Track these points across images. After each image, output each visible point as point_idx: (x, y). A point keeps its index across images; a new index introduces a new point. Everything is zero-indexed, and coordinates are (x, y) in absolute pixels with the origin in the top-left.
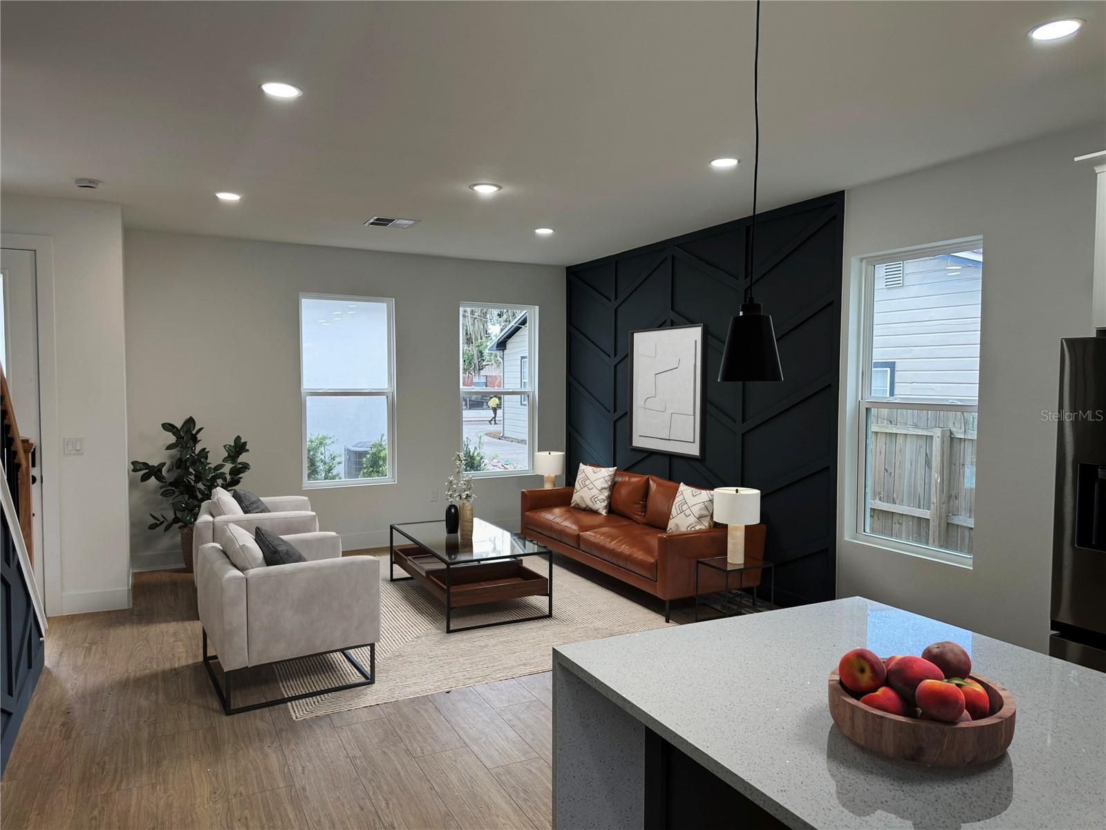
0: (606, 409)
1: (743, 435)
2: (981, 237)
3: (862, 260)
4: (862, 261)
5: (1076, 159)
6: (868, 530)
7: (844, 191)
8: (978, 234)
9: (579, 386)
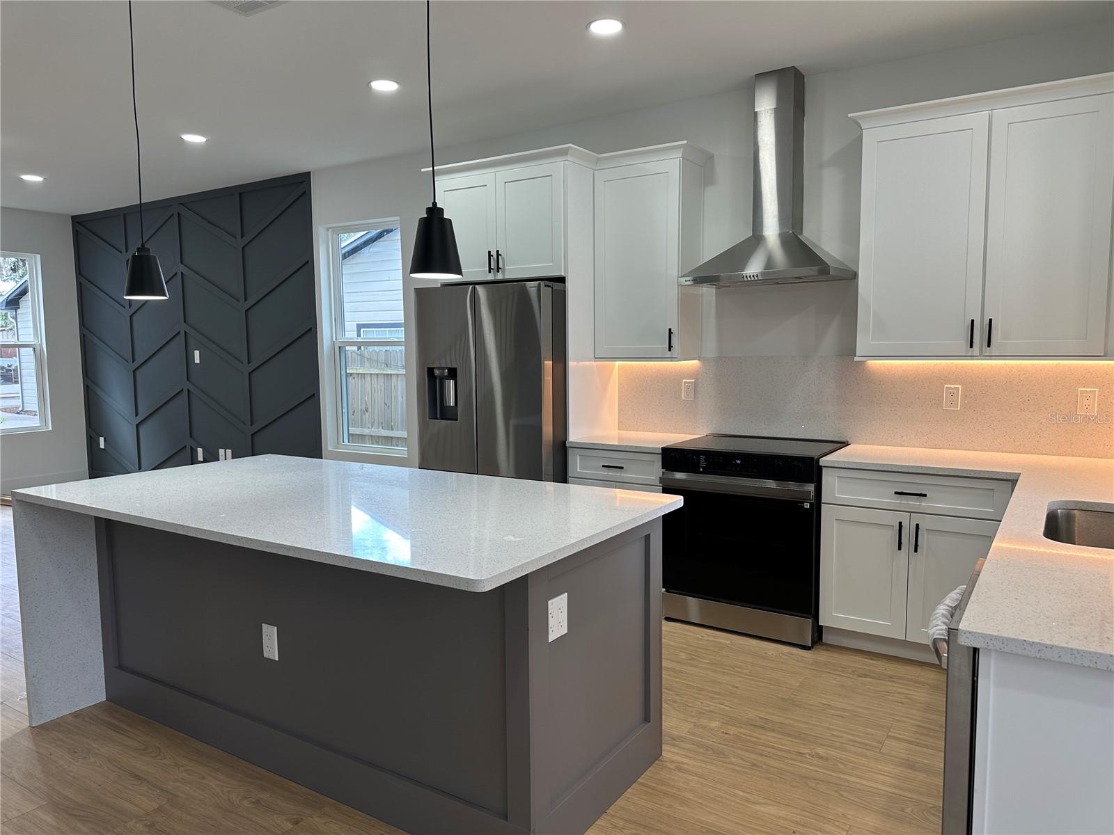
0: (125, 359)
1: (250, 374)
2: (398, 218)
3: (328, 229)
4: (328, 231)
5: (423, 170)
6: (346, 440)
7: (310, 172)
8: (396, 216)
9: (93, 336)
